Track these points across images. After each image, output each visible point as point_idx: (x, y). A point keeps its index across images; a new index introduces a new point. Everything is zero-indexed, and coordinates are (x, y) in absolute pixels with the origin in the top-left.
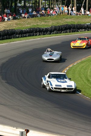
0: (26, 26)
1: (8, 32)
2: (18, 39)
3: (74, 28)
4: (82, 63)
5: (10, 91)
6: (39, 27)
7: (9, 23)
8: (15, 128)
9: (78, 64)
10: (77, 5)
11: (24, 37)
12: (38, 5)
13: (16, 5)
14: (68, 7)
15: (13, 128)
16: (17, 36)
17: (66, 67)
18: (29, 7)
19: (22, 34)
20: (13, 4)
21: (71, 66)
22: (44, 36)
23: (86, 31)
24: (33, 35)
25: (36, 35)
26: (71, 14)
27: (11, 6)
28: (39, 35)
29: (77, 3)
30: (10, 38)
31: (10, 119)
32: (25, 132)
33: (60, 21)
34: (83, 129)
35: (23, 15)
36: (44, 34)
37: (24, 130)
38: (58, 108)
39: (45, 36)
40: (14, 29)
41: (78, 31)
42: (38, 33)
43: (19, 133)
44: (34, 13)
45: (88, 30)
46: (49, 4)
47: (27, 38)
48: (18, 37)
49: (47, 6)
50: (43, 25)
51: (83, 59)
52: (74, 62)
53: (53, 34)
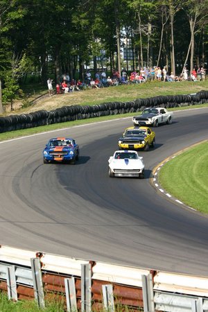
0: (98, 99)
1: (69, 110)
2: (84, 120)
3: (172, 101)
4: (184, 155)
5: (72, 201)
6: (117, 101)
7: (71, 95)
8: (74, 260)
9: (178, 156)
10: (176, 66)
11: (94, 117)
12: (115, 67)
13: (82, 67)
14: (162, 69)
15: (70, 259)
16: (84, 115)
17: (160, 162)
18: (103, 70)
19: (91, 113)
20: (78, 67)
21: (167, 160)
22: (125, 114)
23: (191, 105)
24: (109, 114)
25: (113, 114)
26: (166, 80)
27: (75, 70)
28: (118, 113)
29: (176, 63)
30: (72, 120)
31: (70, 246)
32: (90, 265)
33: (150, 91)
34: (183, 258)
35: (93, 83)
36: (125, 113)
37: (88, 262)
38: (146, 226)
39: (127, 114)
40: (79, 105)
41: (177, 106)
42: (116, 111)
43: (80, 267)
44: (109, 80)
45: (194, 104)
46: (133, 66)
47: (100, 118)
48: (86, 118)
49: (130, 69)
50: (123, 97)
51: (186, 149)
52: (172, 154)
53: (139, 111)
